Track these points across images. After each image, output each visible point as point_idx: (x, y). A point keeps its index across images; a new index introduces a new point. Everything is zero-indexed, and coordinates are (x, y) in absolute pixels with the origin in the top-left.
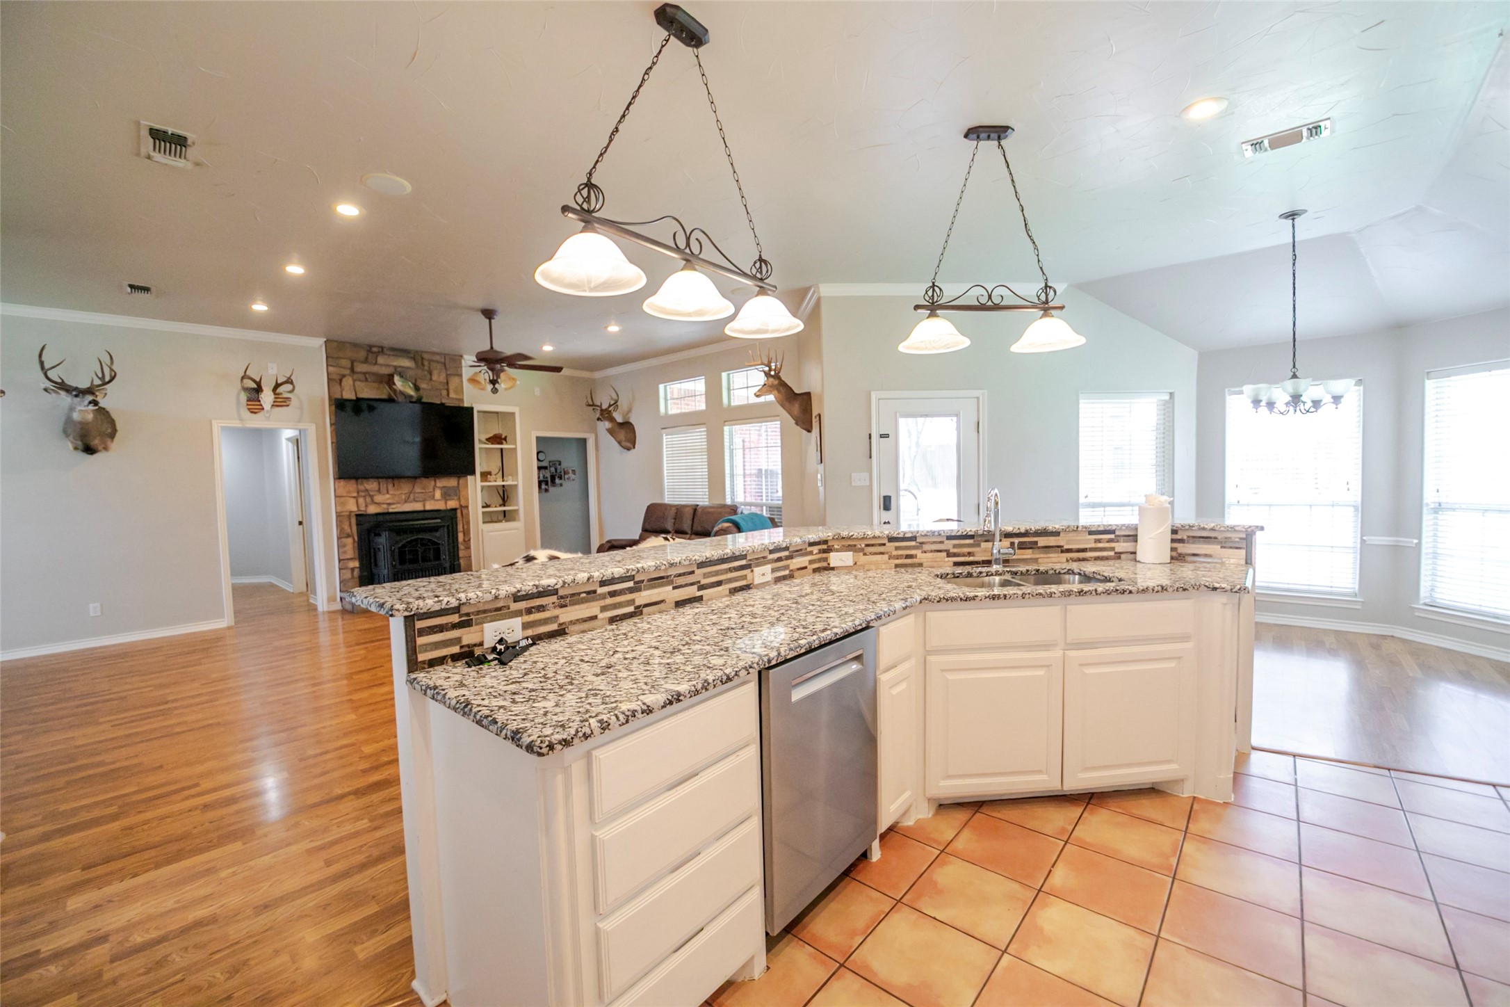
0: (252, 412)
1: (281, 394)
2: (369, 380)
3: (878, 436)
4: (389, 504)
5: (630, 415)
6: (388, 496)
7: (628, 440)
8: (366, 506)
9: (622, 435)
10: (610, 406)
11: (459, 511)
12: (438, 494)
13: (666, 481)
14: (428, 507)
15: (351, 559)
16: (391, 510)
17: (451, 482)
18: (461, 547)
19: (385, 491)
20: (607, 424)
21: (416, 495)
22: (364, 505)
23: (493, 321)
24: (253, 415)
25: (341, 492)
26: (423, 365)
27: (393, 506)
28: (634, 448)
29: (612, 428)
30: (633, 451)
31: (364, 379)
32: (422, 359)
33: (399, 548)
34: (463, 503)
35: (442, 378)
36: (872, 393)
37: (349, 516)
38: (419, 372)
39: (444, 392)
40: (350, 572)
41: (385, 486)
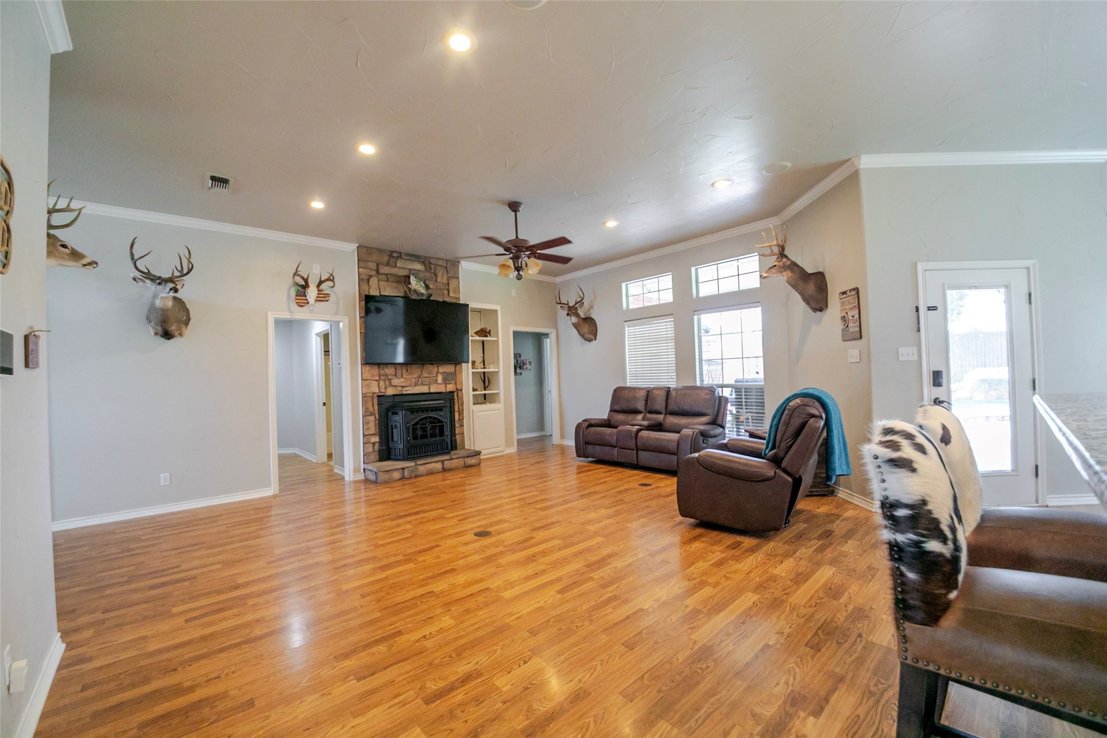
0: (299, 306)
1: (323, 290)
2: (390, 280)
3: (926, 309)
4: (403, 387)
5: (591, 311)
6: (402, 380)
7: (590, 333)
8: (386, 388)
9: (585, 328)
10: (576, 303)
11: (455, 394)
12: (440, 379)
13: (628, 367)
14: (432, 390)
15: (373, 434)
16: (404, 392)
17: (449, 369)
18: (457, 425)
19: (400, 376)
20: (574, 319)
21: (423, 379)
22: (384, 387)
23: (518, 213)
24: (300, 308)
25: (366, 376)
26: (430, 269)
27: (406, 389)
28: (596, 339)
29: (578, 322)
30: (594, 342)
31: (386, 279)
32: (430, 263)
33: (413, 425)
34: (459, 388)
35: (445, 281)
36: (918, 263)
37: (372, 397)
38: (428, 274)
39: (446, 292)
40: (372, 445)
41: (400, 371)
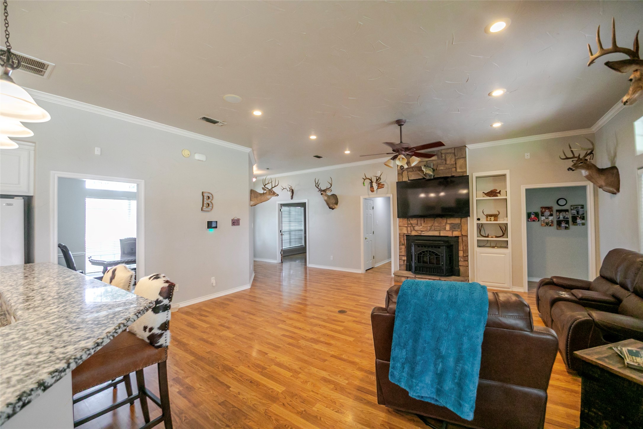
0: (372, 192)
1: (381, 183)
2: (414, 170)
4: (422, 231)
5: (613, 159)
6: (421, 227)
7: (611, 185)
8: (411, 231)
10: (586, 155)
11: (460, 238)
12: (448, 227)
14: (442, 234)
15: (404, 255)
16: (422, 234)
17: (457, 221)
18: (461, 259)
19: (420, 225)
20: (584, 172)
21: (436, 227)
22: (410, 231)
24: (372, 193)
25: (401, 224)
26: (442, 157)
27: (423, 232)
28: (617, 191)
31: (412, 170)
32: (441, 153)
33: (418, 254)
34: (464, 234)
35: (453, 162)
37: (404, 235)
38: (439, 161)
39: (454, 169)
40: (403, 261)
41: (420, 222)
